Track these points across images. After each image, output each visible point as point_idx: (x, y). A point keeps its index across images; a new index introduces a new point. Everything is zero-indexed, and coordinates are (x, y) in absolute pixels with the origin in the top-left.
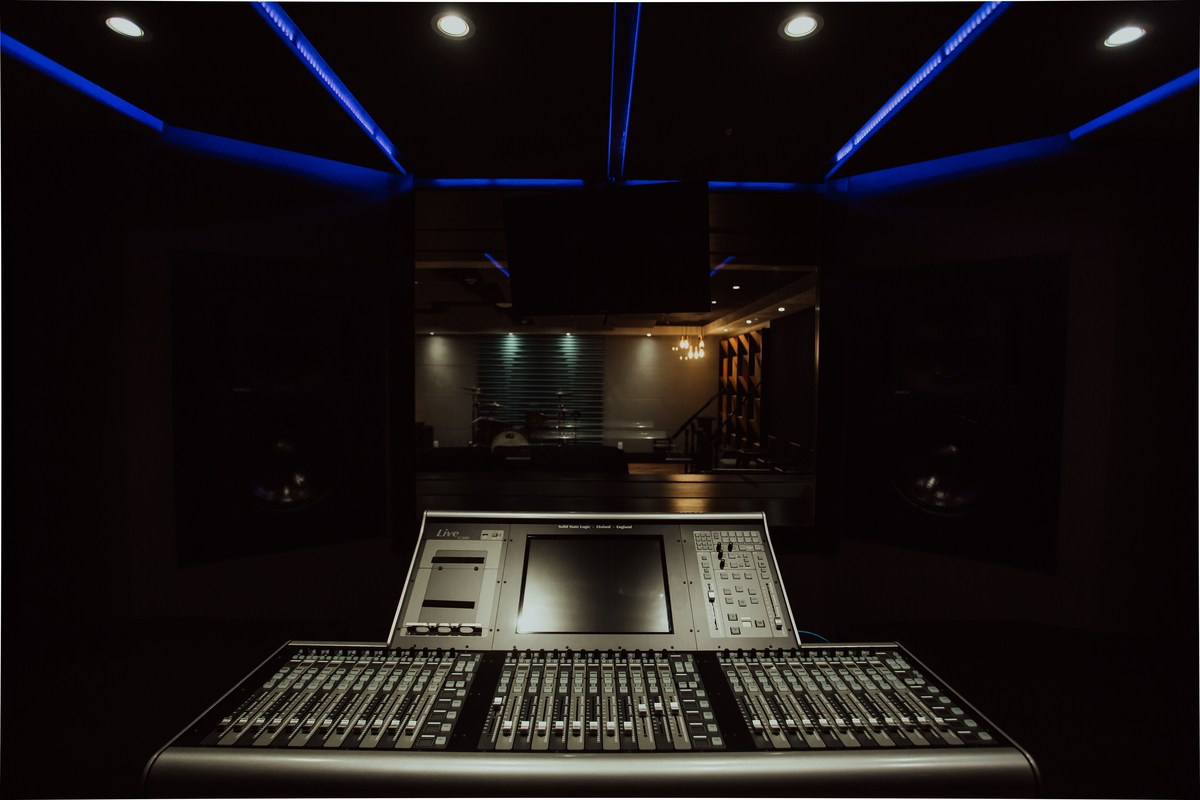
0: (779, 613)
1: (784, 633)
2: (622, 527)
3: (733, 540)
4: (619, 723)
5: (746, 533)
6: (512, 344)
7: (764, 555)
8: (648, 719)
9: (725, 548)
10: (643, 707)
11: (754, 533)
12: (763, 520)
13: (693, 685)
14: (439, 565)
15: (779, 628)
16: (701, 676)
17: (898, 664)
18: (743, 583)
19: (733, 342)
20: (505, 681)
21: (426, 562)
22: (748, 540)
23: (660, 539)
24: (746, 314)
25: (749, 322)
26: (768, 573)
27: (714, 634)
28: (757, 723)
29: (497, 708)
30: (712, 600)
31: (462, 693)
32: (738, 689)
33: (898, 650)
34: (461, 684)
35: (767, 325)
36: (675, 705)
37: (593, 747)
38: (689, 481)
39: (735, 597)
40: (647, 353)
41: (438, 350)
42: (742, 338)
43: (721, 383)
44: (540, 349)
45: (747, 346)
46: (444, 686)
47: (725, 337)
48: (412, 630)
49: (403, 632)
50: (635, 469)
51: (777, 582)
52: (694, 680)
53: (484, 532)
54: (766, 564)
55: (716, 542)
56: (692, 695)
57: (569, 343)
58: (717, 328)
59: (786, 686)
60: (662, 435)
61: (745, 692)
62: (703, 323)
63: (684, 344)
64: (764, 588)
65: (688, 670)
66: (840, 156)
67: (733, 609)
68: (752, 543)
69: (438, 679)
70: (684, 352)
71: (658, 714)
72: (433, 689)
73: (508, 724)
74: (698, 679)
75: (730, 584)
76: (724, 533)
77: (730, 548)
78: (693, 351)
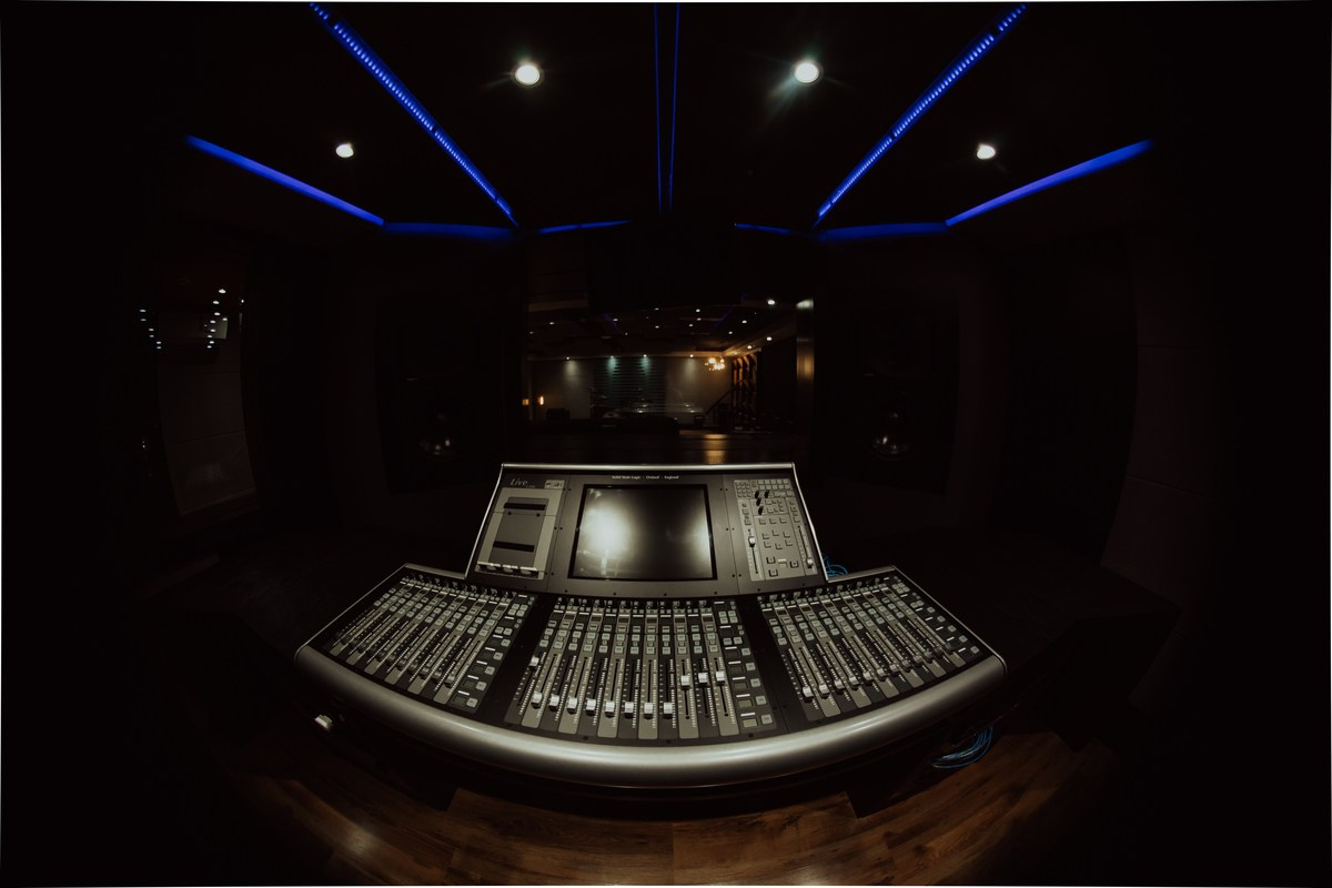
0: (810, 555)
1: (814, 571)
2: (670, 478)
3: (769, 488)
4: (659, 704)
5: (779, 481)
6: (613, 363)
7: (794, 500)
8: (691, 692)
9: (762, 495)
10: (686, 680)
11: (786, 481)
12: (792, 469)
13: (738, 641)
14: (508, 510)
15: (810, 567)
16: (745, 629)
17: (901, 588)
18: (778, 528)
19: (740, 361)
20: (549, 632)
21: (500, 507)
22: (781, 487)
23: (704, 488)
24: (748, 343)
25: (749, 347)
26: (799, 517)
27: (754, 578)
28: (807, 691)
29: (533, 669)
30: (752, 545)
31: (506, 643)
32: (782, 642)
33: (895, 573)
34: (508, 632)
35: (760, 350)
36: (721, 676)
37: (627, 738)
38: (715, 438)
39: (772, 541)
40: (690, 367)
41: (571, 368)
42: (745, 358)
43: (733, 384)
44: (629, 365)
45: (748, 362)
46: (493, 633)
47: (735, 358)
48: (483, 567)
49: (477, 569)
50: (682, 432)
51: (807, 524)
52: (738, 635)
53: (548, 482)
54: (797, 509)
55: (754, 490)
56: (737, 654)
57: (645, 361)
58: (731, 352)
59: (824, 632)
60: (700, 410)
61: (789, 645)
62: (722, 349)
63: (712, 361)
64: (797, 530)
65: (732, 621)
66: (822, 213)
67: (770, 553)
68: (784, 490)
69: (491, 623)
70: (711, 366)
71: (703, 686)
72: (484, 633)
73: (537, 697)
74: (742, 633)
75: (767, 529)
76: (761, 482)
77: (766, 495)
78: (717, 364)
